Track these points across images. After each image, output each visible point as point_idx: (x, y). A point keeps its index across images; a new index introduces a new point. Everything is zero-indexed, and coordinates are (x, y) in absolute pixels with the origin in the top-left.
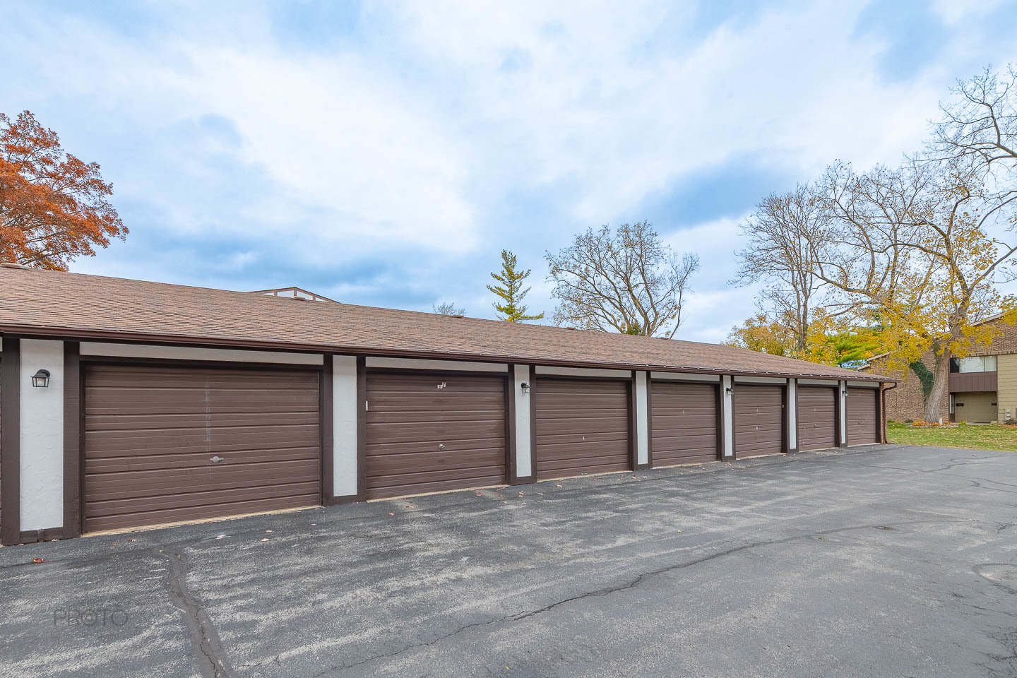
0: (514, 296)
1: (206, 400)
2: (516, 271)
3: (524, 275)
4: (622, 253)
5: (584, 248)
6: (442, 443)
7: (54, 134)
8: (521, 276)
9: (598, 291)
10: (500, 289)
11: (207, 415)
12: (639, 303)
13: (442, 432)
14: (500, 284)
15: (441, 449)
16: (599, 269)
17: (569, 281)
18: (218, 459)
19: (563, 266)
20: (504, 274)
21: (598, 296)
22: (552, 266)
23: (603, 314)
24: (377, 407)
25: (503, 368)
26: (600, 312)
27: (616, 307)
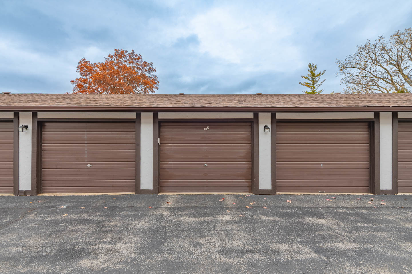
0: (315, 85)
1: (85, 137)
2: (316, 73)
3: (321, 74)
4: (395, 50)
5: (364, 53)
6: (206, 163)
7: (141, 56)
8: (319, 75)
9: (374, 75)
10: (307, 83)
11: (85, 144)
12: (408, 78)
13: (206, 156)
14: (307, 81)
15: (206, 167)
16: (375, 62)
17: (352, 73)
18: (90, 165)
19: (348, 65)
20: (309, 75)
21: (374, 78)
22: (340, 67)
23: (378, 89)
24: (166, 141)
25: (250, 116)
26: (376, 87)
27: (388, 83)
